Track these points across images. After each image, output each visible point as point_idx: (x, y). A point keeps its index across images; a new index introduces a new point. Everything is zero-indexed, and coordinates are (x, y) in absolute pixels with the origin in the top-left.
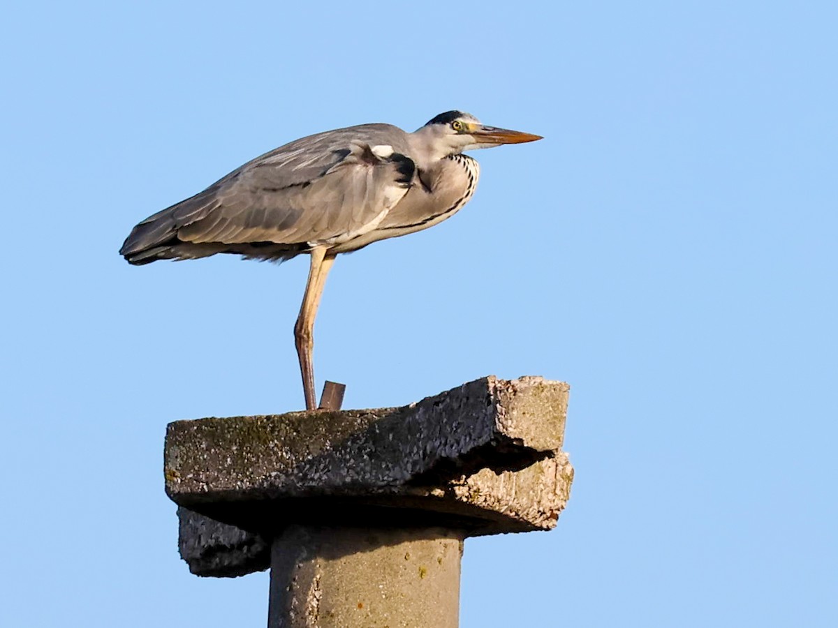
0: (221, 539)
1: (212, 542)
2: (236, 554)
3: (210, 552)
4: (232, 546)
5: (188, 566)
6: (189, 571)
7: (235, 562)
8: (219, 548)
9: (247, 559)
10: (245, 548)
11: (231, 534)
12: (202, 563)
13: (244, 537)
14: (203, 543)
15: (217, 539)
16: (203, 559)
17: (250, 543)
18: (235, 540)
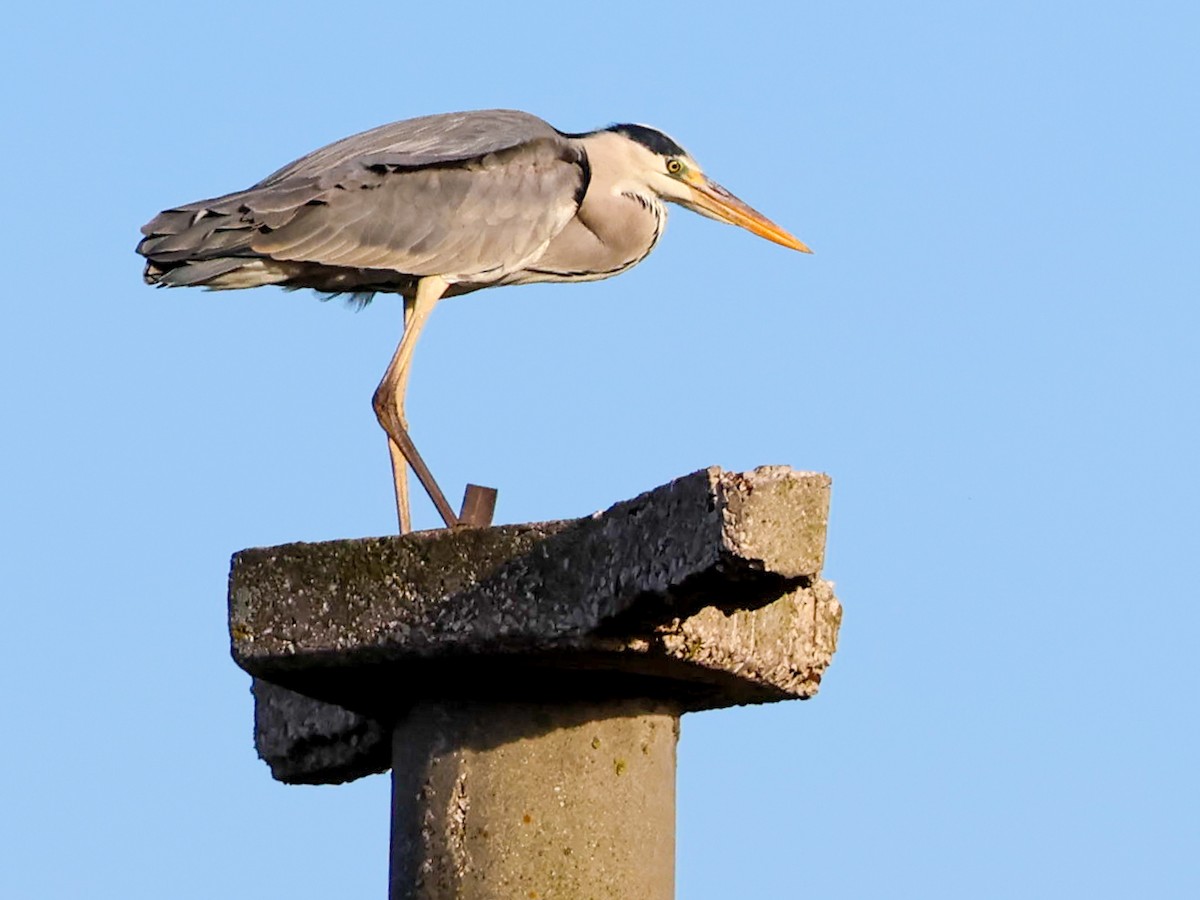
0: (318, 726)
1: (304, 732)
2: (340, 748)
3: (301, 747)
4: (335, 736)
5: (269, 769)
6: (270, 776)
7: (340, 761)
8: (316, 741)
9: (358, 755)
10: (354, 740)
11: (335, 718)
12: (290, 763)
13: (352, 721)
14: (290, 734)
15: (312, 726)
16: (292, 758)
17: (360, 730)
18: (337, 728)
